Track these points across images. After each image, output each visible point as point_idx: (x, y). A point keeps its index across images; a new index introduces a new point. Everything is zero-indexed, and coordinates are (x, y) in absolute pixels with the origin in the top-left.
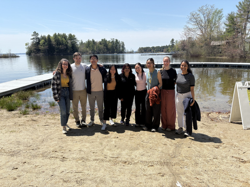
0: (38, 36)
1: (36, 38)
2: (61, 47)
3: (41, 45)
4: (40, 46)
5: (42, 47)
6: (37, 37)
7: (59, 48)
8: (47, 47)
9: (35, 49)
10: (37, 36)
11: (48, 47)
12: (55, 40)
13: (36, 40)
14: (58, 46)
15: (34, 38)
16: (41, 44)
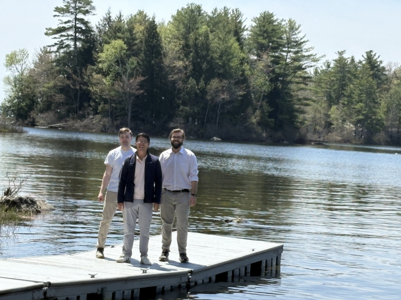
0: (86, 18)
1: (77, 30)
2: (217, 91)
3: (100, 71)
4: (96, 76)
5: (107, 81)
6: (82, 21)
7: (204, 92)
8: (133, 84)
9: (63, 90)
10: (80, 16)
11: (141, 85)
12: (187, 46)
13: (76, 39)
14: (202, 83)
15: (64, 29)
16: (103, 66)
